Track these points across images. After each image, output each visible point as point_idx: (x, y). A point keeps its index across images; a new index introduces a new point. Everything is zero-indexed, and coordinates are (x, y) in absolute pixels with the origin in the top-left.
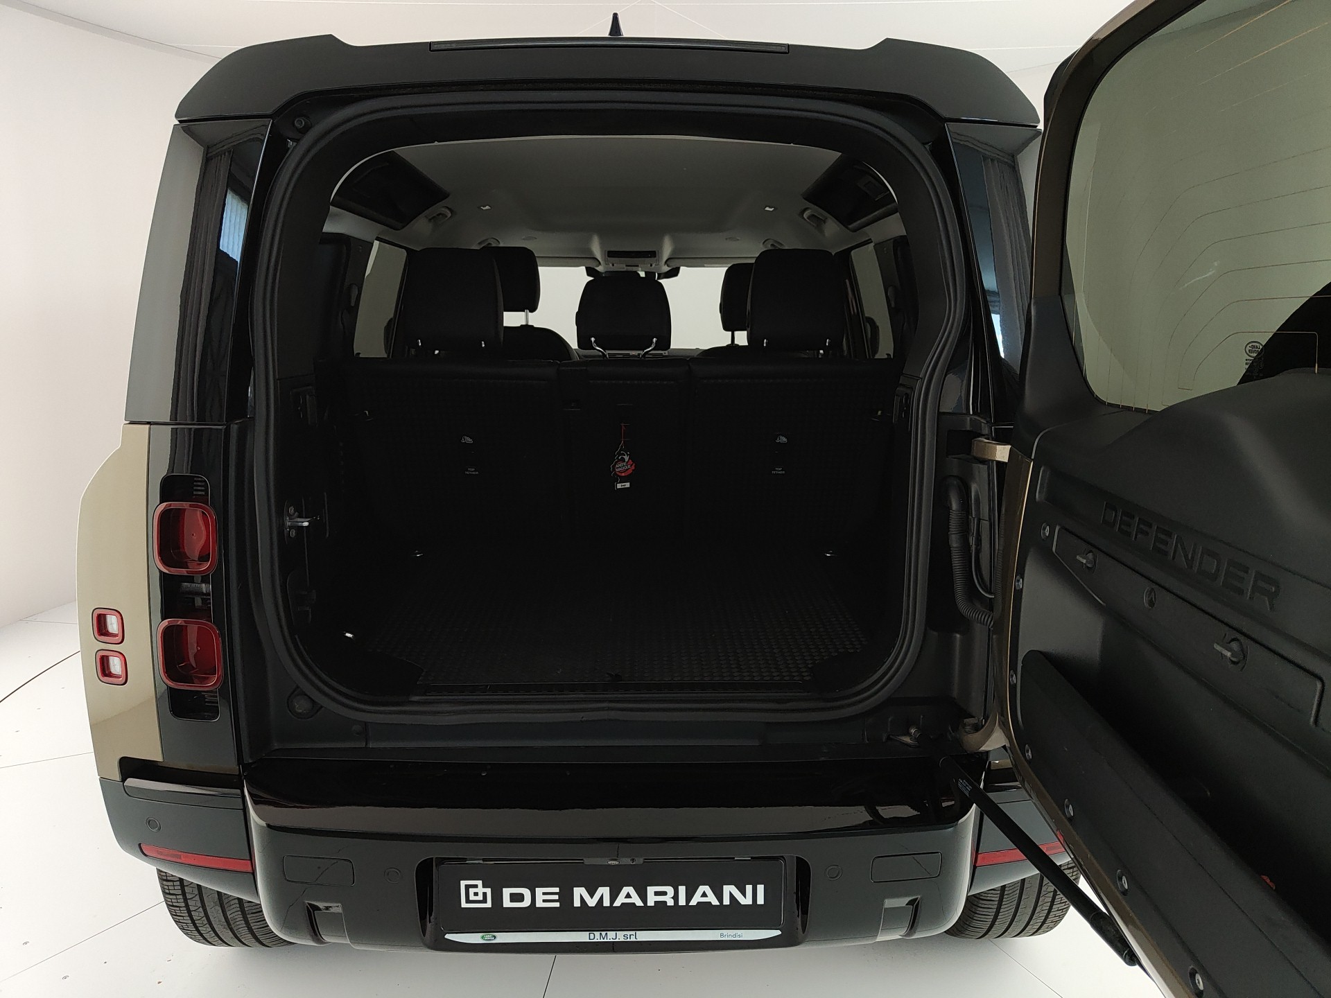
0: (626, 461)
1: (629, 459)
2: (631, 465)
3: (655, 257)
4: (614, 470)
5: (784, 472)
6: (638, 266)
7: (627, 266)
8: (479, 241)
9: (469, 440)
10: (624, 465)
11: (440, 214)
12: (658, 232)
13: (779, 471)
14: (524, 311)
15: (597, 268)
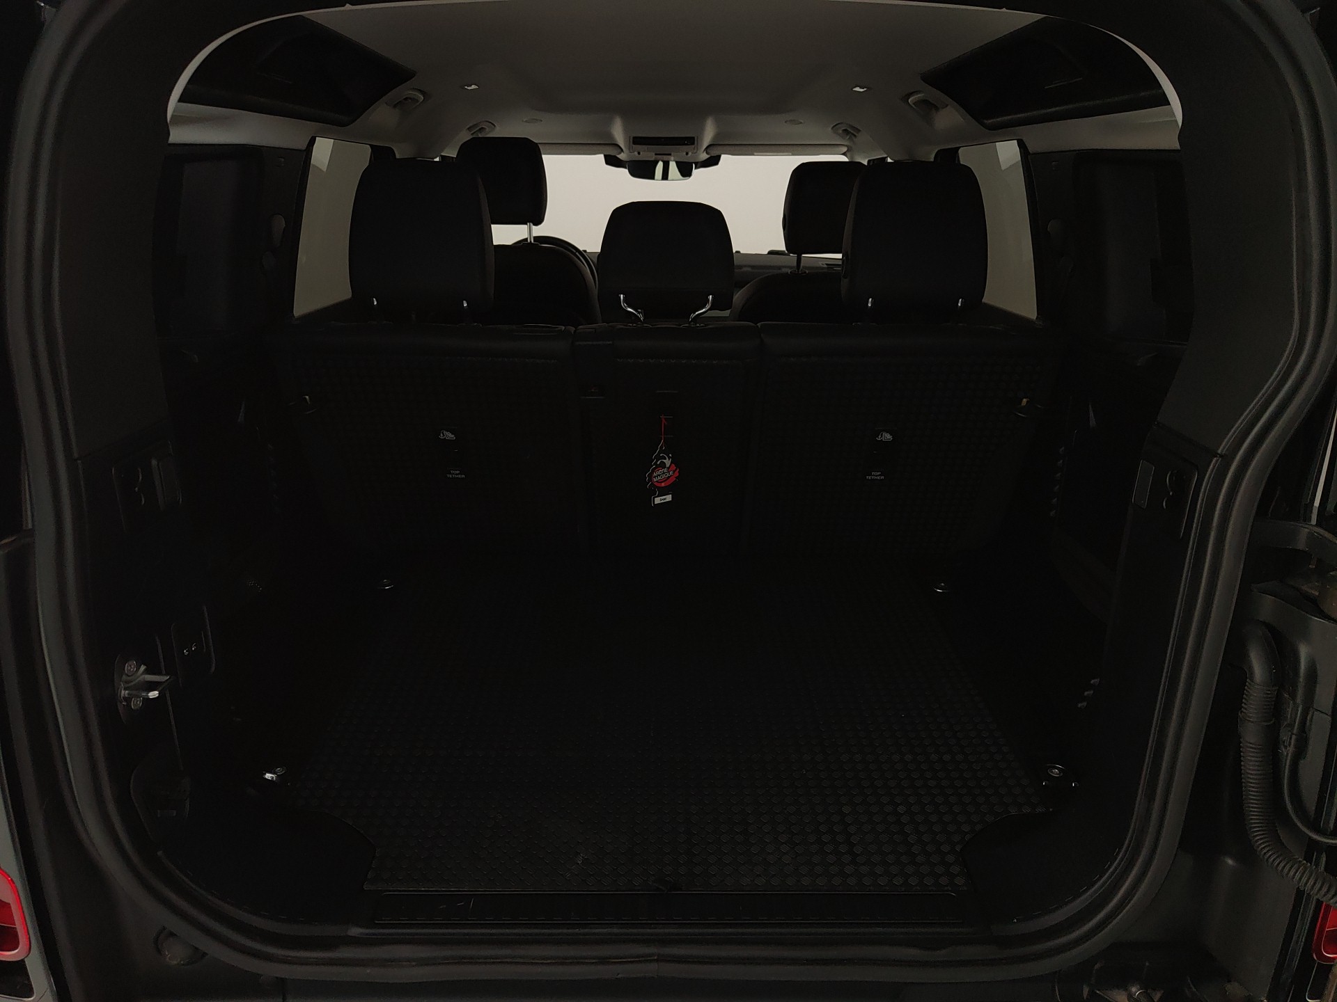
0: (668, 466)
1: (672, 463)
2: (674, 472)
3: (693, 144)
4: (650, 480)
5: (883, 477)
6: (670, 155)
7: (656, 154)
8: (468, 126)
9: (450, 436)
10: (664, 471)
11: (406, 99)
12: (699, 113)
13: (876, 475)
14: (526, 224)
15: (618, 156)
